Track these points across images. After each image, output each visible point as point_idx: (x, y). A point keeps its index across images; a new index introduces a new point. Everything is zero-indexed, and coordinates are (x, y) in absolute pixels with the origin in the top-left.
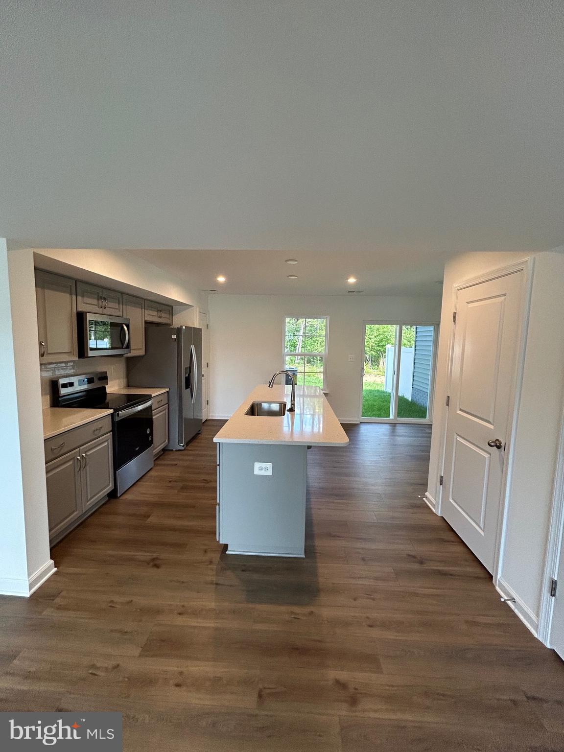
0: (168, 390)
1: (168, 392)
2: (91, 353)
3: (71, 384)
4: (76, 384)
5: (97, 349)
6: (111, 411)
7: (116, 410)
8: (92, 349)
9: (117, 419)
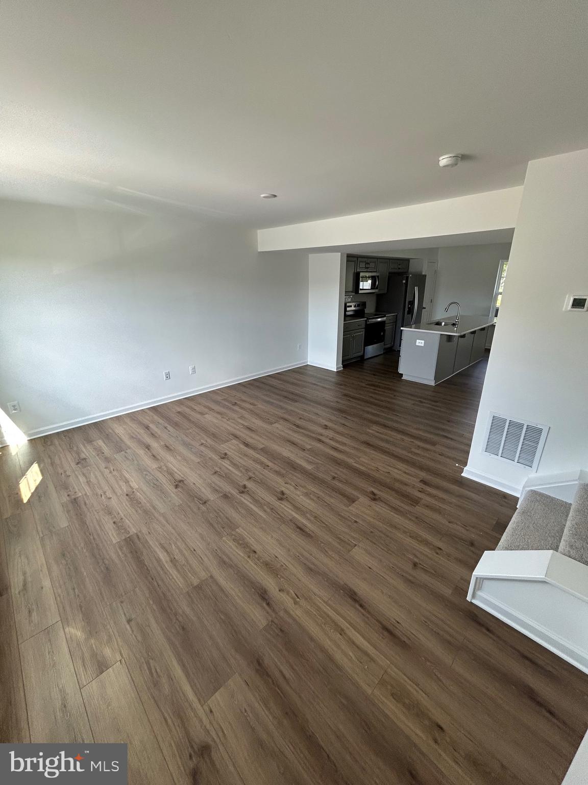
0: (396, 314)
1: (397, 315)
2: (360, 292)
3: (351, 306)
4: (353, 306)
5: (363, 289)
6: (366, 319)
7: (368, 319)
8: (361, 289)
9: (368, 323)
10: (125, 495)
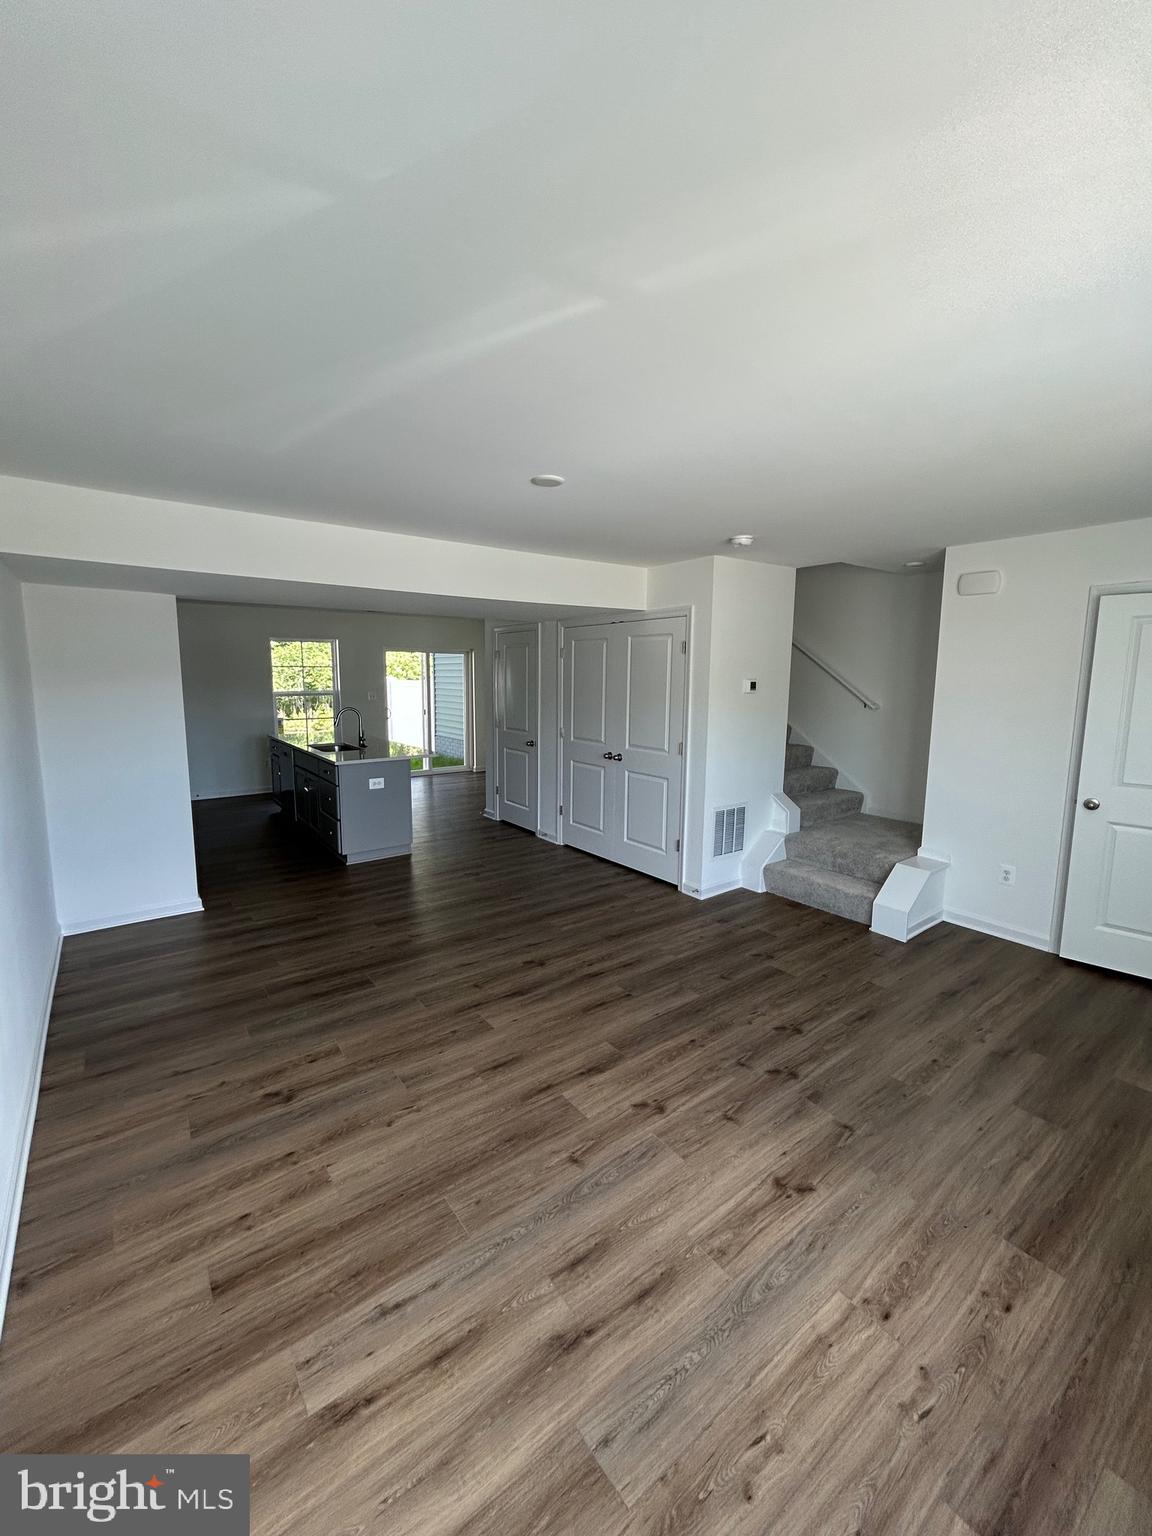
10: (889, 1324)
